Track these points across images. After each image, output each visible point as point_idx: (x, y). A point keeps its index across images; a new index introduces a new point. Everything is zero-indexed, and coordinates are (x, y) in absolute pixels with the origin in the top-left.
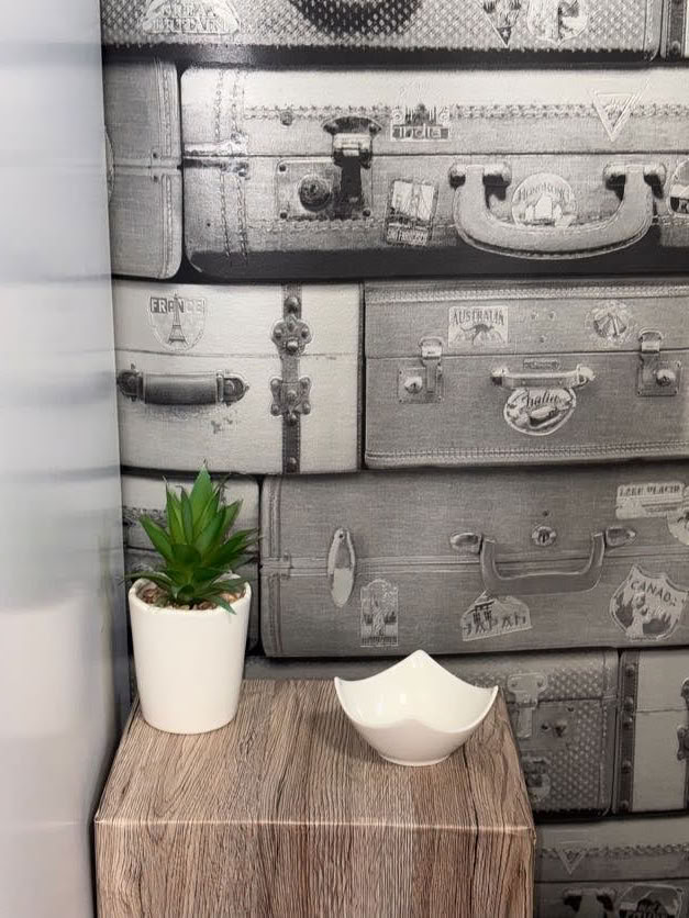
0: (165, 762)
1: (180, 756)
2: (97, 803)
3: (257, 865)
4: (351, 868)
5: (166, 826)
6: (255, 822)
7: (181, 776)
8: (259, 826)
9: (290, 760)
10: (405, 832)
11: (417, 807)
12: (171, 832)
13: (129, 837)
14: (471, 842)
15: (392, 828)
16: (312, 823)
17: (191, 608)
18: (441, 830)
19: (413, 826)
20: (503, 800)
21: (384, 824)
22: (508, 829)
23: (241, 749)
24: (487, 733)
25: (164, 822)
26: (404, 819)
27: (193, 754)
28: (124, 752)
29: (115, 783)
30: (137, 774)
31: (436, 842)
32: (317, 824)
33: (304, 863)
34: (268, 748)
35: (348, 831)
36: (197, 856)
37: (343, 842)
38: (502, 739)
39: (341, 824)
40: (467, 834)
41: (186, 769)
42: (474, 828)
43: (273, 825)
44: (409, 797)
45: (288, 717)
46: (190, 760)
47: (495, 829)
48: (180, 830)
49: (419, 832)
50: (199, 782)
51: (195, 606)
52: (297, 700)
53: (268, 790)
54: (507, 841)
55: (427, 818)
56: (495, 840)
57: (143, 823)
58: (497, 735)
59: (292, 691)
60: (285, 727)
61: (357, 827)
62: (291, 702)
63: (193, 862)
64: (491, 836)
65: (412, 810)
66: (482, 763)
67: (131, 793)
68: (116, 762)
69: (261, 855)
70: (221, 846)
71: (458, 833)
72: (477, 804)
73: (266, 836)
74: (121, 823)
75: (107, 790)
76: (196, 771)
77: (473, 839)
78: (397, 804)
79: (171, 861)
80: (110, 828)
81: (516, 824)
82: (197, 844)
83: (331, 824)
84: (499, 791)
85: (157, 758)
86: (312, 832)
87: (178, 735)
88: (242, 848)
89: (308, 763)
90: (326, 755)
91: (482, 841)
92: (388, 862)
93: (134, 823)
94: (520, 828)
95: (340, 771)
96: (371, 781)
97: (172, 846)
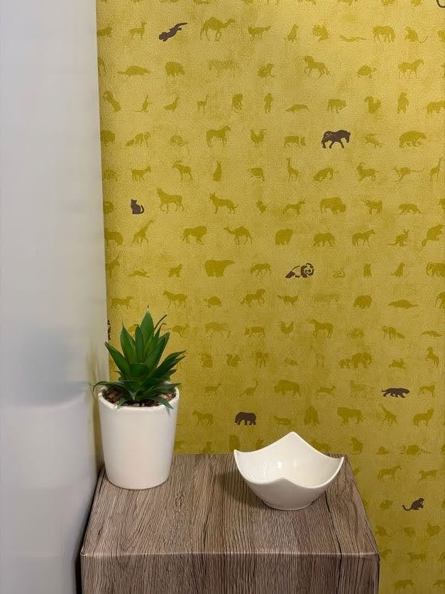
0: (125, 513)
1: (135, 508)
2: (82, 541)
3: (191, 582)
4: (255, 583)
5: (129, 557)
6: (190, 553)
7: (138, 521)
8: (192, 554)
9: (210, 510)
10: (292, 557)
11: (298, 540)
12: (133, 560)
13: (104, 565)
14: (336, 563)
15: (283, 555)
16: (228, 553)
17: (140, 406)
18: (316, 556)
19: (296, 553)
20: (356, 533)
21: (277, 553)
22: (362, 554)
23: (176, 503)
24: (341, 487)
25: (128, 554)
26: (290, 549)
27: (144, 506)
28: (98, 507)
29: (93, 529)
30: (107, 521)
31: (313, 564)
32: (232, 553)
33: (223, 580)
34: (194, 502)
35: (253, 558)
36: (151, 577)
37: (250, 564)
38: (352, 491)
39: (248, 553)
40: (333, 558)
41: (140, 517)
42: (338, 554)
43: (202, 554)
44: (292, 533)
45: (206, 479)
46: (143, 509)
47: (353, 554)
48: (140, 559)
49: (301, 557)
50: (150, 526)
51: (143, 404)
52: (211, 468)
53: (197, 531)
54: (361, 562)
55: (306, 548)
56: (353, 562)
57: (114, 555)
58: (348, 489)
59: (207, 461)
60: (205, 487)
61: (260, 555)
62: (207, 469)
63: (148, 581)
64: (350, 558)
65: (296, 543)
66: (340, 509)
67: (104, 535)
68: (92, 513)
69: (194, 575)
70: (167, 570)
71: (327, 557)
72: (339, 537)
73: (198, 562)
74: (99, 555)
75: (88, 534)
76: (147, 519)
77: (338, 562)
78: (286, 539)
79: (133, 581)
80: (92, 559)
81: (366, 551)
82: (151, 569)
83: (242, 553)
84: (353, 527)
85: (120, 510)
86: (228, 559)
87: (134, 490)
88: (181, 570)
89: (222, 512)
90: (234, 506)
91: (344, 563)
92: (281, 578)
93: (107, 554)
94: (370, 553)
95: (244, 517)
96: (266, 524)
97: (134, 569)
